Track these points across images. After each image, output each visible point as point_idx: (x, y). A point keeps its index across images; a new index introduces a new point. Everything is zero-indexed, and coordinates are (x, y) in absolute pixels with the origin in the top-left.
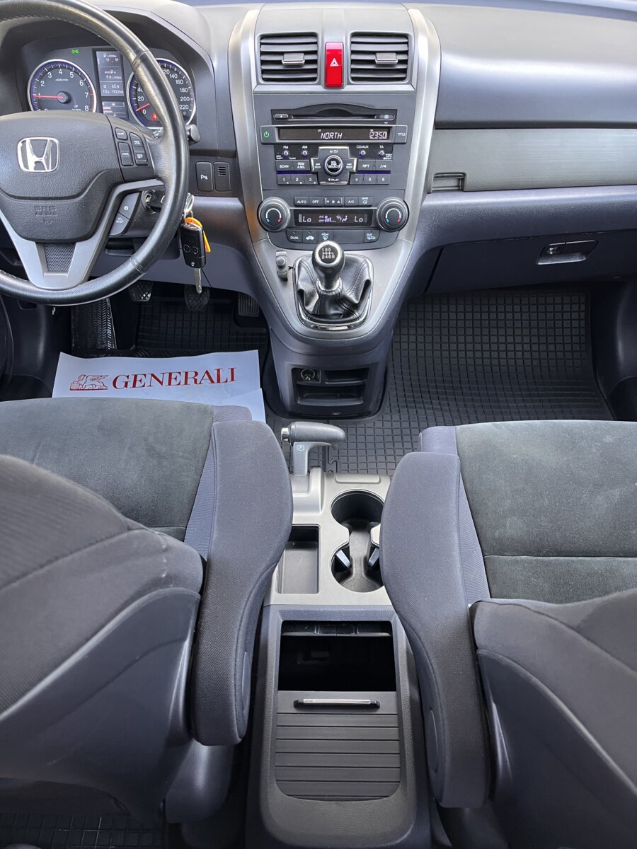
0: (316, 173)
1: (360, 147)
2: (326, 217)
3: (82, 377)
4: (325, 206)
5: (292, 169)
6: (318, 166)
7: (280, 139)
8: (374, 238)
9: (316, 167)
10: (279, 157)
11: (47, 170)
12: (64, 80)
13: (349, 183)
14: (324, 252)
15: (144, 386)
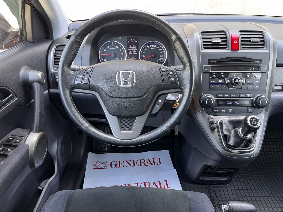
0: (227, 84)
1: (246, 74)
2: (230, 102)
3: (97, 163)
4: (230, 98)
5: (217, 83)
6: (229, 81)
7: (211, 70)
8: (252, 111)
9: (228, 82)
10: (211, 78)
11: (129, 85)
12: (114, 49)
13: (241, 88)
14: (253, 121)
15: (123, 167)
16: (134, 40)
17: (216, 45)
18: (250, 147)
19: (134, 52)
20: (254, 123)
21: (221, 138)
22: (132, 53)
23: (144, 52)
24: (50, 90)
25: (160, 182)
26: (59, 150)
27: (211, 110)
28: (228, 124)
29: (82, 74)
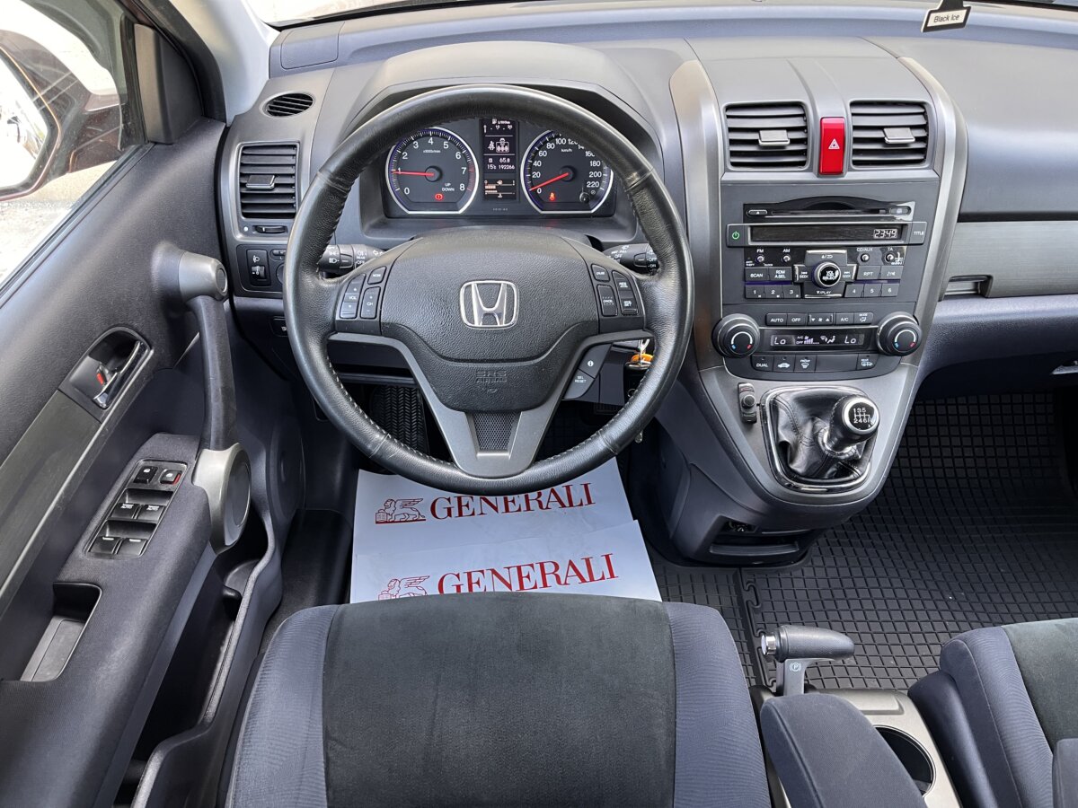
0: (801, 284)
1: (859, 250)
2: (807, 338)
3: (389, 503)
4: (808, 325)
5: (768, 279)
6: (804, 275)
7: (753, 240)
8: (871, 364)
9: (801, 277)
10: (749, 263)
11: (499, 325)
12: (435, 151)
13: (843, 297)
14: (857, 414)
15: (473, 514)
16: (502, 122)
17: (771, 156)
18: (852, 476)
19: (503, 164)
20: (860, 421)
21: (770, 448)
22: (497, 167)
23: (536, 164)
24: (235, 302)
25: (587, 561)
26: (272, 478)
27: (746, 361)
28: (796, 406)
29: (355, 290)
